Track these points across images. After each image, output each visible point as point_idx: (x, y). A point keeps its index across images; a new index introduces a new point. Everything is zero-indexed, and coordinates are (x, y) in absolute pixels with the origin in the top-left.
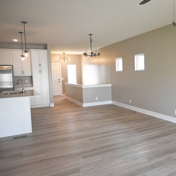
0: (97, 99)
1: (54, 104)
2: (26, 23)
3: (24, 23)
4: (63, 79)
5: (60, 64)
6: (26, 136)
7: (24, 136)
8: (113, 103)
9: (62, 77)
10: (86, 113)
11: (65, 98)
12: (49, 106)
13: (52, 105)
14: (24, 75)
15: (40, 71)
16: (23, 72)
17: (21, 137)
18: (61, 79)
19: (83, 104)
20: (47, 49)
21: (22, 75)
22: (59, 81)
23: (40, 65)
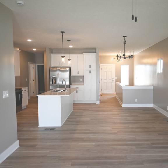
0: (136, 100)
1: (99, 101)
2: (64, 32)
3: (63, 32)
4: (117, 78)
5: (115, 65)
6: (54, 129)
7: (52, 129)
8: (153, 107)
9: (116, 77)
10: (119, 115)
11: (115, 96)
12: (95, 102)
13: (98, 102)
14: (79, 75)
15: (90, 72)
16: (78, 73)
17: (51, 129)
18: (115, 78)
19: (123, 104)
20: (96, 53)
21: (77, 75)
22: (113, 80)
23: (90, 67)
